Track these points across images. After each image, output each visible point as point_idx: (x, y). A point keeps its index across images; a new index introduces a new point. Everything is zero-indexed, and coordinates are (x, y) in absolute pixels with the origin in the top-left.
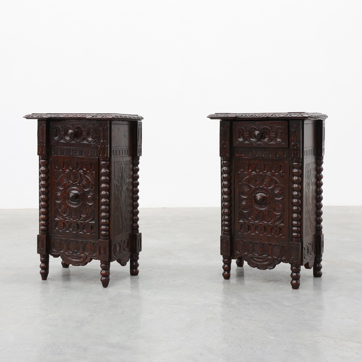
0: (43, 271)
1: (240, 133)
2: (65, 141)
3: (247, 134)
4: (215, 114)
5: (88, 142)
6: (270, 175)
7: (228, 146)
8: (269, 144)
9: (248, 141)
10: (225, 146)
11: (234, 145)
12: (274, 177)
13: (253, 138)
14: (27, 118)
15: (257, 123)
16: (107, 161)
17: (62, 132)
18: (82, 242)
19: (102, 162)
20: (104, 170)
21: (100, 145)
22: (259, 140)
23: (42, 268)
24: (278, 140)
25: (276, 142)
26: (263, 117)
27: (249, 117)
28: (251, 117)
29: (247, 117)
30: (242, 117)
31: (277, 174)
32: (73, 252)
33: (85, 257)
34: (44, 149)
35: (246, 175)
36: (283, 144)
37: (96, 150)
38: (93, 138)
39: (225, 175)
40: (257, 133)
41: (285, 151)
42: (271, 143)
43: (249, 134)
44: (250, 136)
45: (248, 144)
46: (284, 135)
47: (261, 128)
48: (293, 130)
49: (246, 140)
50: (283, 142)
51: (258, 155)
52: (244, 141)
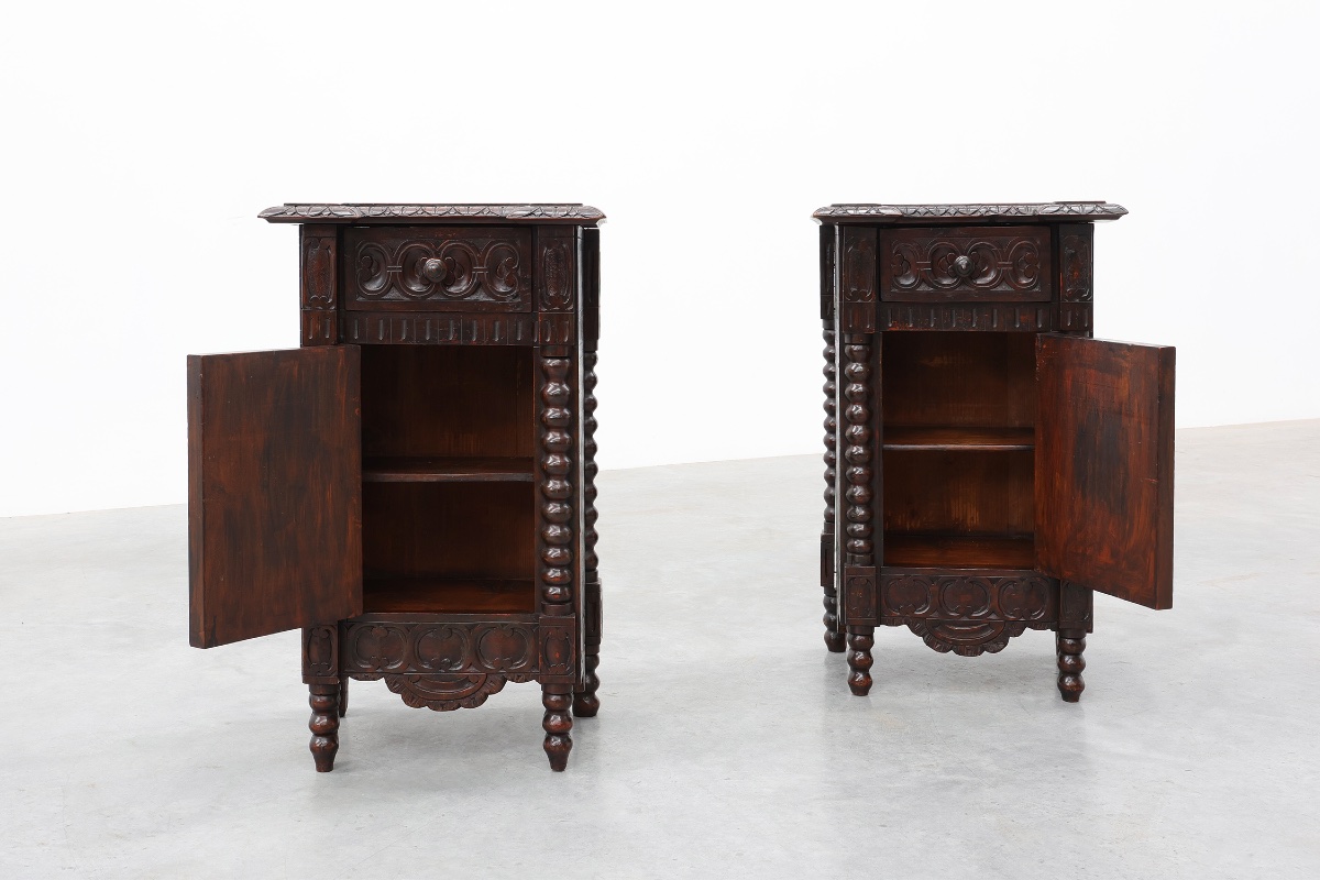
0: (322, 742)
1: (903, 262)
2: (408, 296)
3: (927, 266)
5: (494, 297)
7: (872, 301)
8: (993, 292)
9: (929, 285)
10: (859, 301)
11: (886, 297)
13: (945, 277)
14: (272, 219)
15: (959, 231)
16: (566, 358)
17: (395, 264)
18: (471, 628)
19: (549, 361)
20: (556, 387)
21: (545, 306)
22: (963, 282)
23: (318, 732)
24: (1023, 281)
25: (1014, 287)
26: (982, 216)
27: (938, 215)
28: (944, 216)
29: (933, 216)
30: (917, 215)
32: (437, 665)
33: (483, 679)
34: (328, 325)
36: (1037, 293)
37: (520, 324)
38: (508, 284)
39: (855, 386)
41: (1040, 312)
42: (999, 289)
43: (932, 265)
44: (937, 271)
45: (928, 293)
46: (1038, 266)
47: (970, 246)
48: (1068, 251)
49: (923, 281)
50: (1034, 287)
51: (958, 324)
52: (918, 286)
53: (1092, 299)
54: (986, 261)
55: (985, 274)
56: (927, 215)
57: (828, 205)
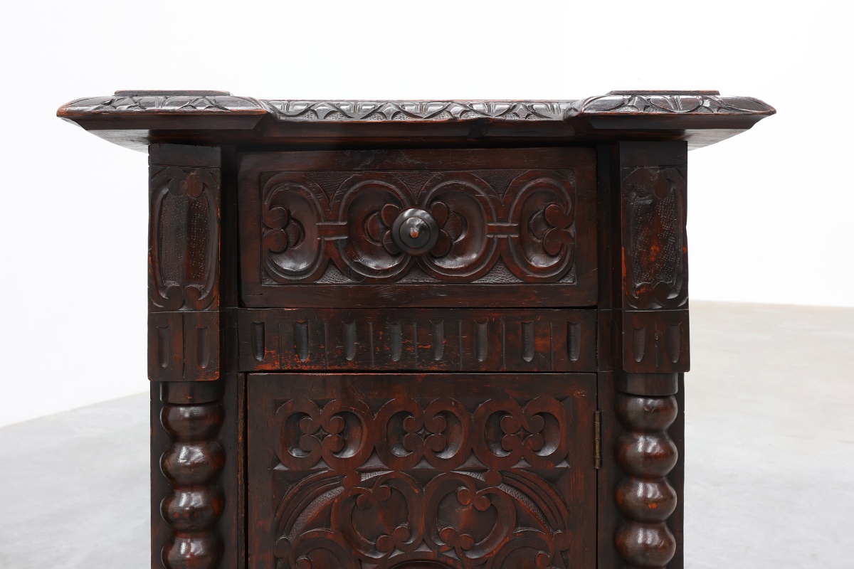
1: (288, 223)
3: (339, 231)
4: (117, 93)
6: (480, 477)
7: (213, 311)
8: (478, 287)
9: (345, 271)
10: (183, 310)
11: (251, 298)
12: (503, 488)
13: (374, 254)
15: (404, 158)
22: (414, 265)
24: (539, 262)
25: (521, 276)
27: (357, 119)
28: (369, 120)
29: (344, 119)
31: (522, 464)
35: (325, 484)
36: (568, 287)
40: (414, 218)
41: (577, 330)
42: (491, 279)
43: (347, 230)
44: (358, 242)
45: (341, 288)
46: (572, 231)
47: (428, 189)
48: (637, 201)
49: (330, 263)
50: (564, 275)
51: (405, 355)
52: (321, 274)
53: (687, 305)
54: (463, 223)
55: (460, 250)
56: (331, 119)
57: (109, 94)
